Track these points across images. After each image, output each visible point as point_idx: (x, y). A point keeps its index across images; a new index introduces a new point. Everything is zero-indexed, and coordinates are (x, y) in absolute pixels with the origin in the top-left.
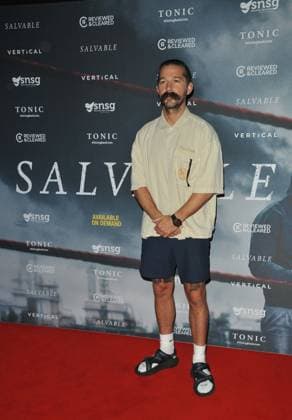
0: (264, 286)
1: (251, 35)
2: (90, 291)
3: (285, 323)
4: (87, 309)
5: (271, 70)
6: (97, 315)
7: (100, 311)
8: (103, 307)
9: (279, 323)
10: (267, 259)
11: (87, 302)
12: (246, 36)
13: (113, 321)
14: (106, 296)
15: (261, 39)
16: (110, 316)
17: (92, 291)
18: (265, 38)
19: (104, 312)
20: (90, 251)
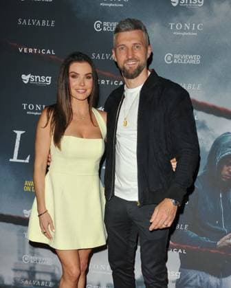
0: (180, 251)
1: (179, 27)
2: (19, 253)
3: (196, 283)
4: (15, 270)
5: (195, 59)
6: (25, 275)
7: (28, 272)
8: (31, 268)
9: (192, 284)
10: (183, 227)
11: (16, 263)
12: (174, 26)
13: (40, 281)
14: (35, 258)
15: (187, 31)
16: (38, 276)
17: (21, 253)
18: (191, 30)
19: (32, 273)
20: (21, 215)
